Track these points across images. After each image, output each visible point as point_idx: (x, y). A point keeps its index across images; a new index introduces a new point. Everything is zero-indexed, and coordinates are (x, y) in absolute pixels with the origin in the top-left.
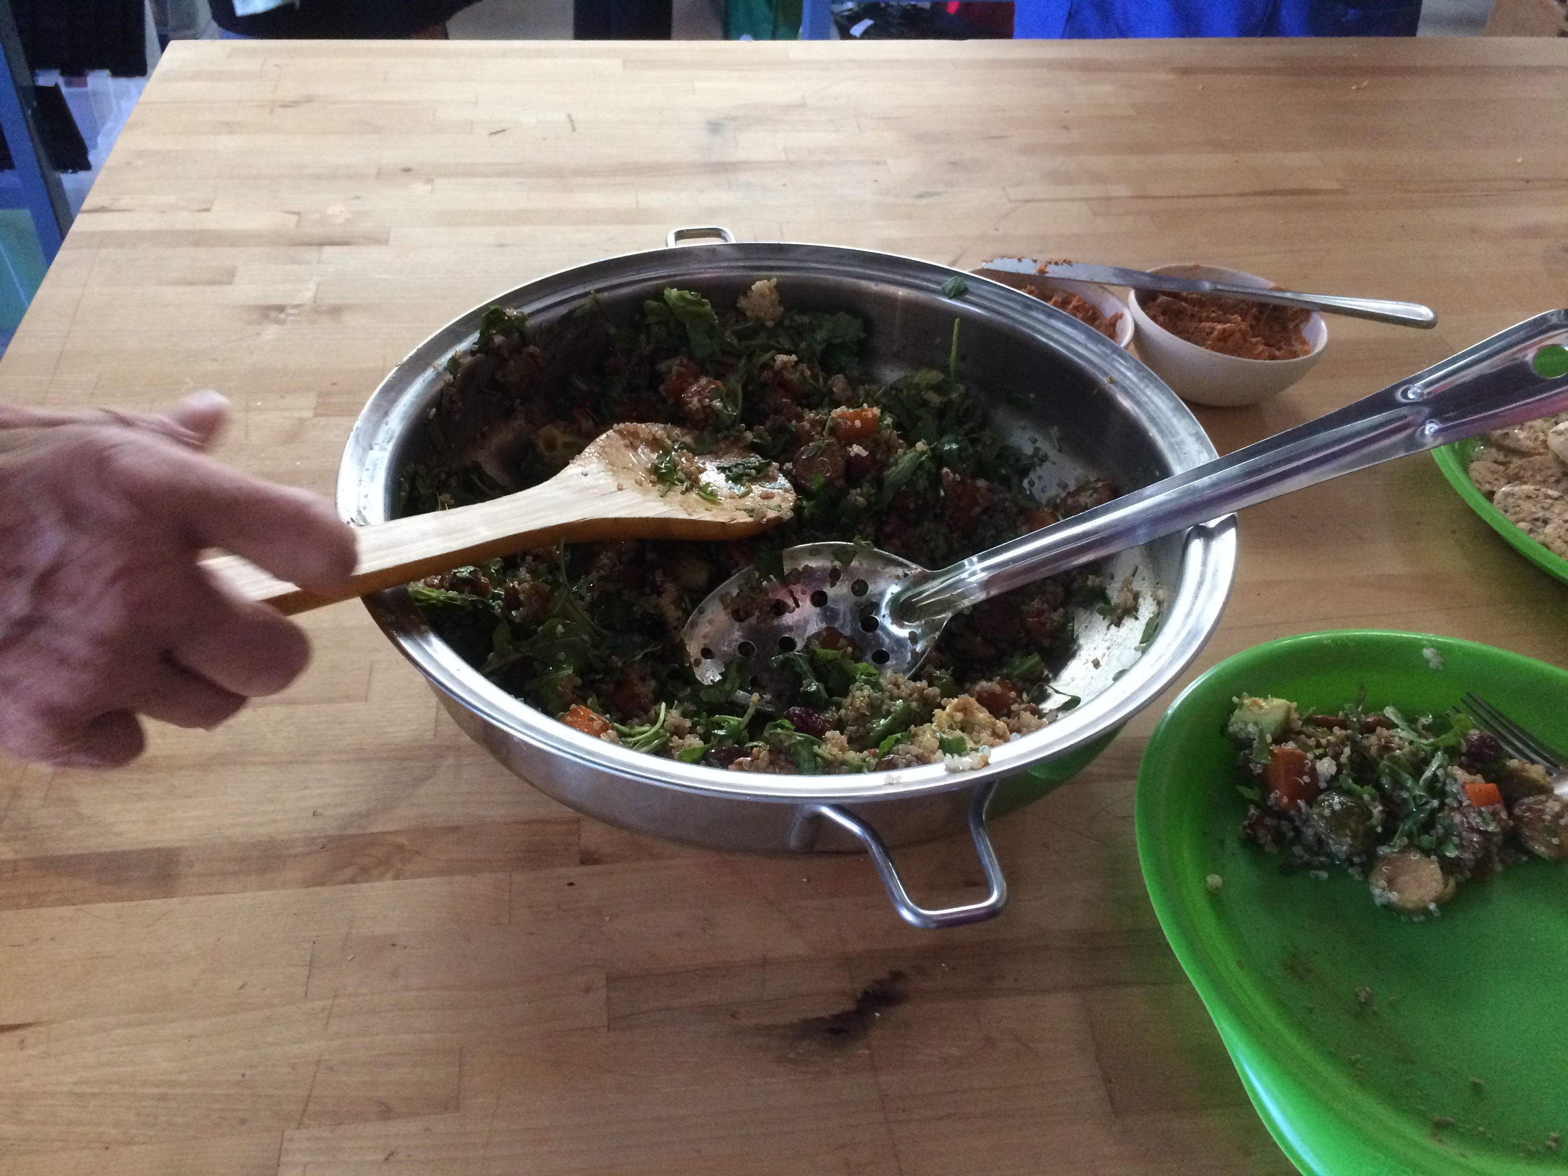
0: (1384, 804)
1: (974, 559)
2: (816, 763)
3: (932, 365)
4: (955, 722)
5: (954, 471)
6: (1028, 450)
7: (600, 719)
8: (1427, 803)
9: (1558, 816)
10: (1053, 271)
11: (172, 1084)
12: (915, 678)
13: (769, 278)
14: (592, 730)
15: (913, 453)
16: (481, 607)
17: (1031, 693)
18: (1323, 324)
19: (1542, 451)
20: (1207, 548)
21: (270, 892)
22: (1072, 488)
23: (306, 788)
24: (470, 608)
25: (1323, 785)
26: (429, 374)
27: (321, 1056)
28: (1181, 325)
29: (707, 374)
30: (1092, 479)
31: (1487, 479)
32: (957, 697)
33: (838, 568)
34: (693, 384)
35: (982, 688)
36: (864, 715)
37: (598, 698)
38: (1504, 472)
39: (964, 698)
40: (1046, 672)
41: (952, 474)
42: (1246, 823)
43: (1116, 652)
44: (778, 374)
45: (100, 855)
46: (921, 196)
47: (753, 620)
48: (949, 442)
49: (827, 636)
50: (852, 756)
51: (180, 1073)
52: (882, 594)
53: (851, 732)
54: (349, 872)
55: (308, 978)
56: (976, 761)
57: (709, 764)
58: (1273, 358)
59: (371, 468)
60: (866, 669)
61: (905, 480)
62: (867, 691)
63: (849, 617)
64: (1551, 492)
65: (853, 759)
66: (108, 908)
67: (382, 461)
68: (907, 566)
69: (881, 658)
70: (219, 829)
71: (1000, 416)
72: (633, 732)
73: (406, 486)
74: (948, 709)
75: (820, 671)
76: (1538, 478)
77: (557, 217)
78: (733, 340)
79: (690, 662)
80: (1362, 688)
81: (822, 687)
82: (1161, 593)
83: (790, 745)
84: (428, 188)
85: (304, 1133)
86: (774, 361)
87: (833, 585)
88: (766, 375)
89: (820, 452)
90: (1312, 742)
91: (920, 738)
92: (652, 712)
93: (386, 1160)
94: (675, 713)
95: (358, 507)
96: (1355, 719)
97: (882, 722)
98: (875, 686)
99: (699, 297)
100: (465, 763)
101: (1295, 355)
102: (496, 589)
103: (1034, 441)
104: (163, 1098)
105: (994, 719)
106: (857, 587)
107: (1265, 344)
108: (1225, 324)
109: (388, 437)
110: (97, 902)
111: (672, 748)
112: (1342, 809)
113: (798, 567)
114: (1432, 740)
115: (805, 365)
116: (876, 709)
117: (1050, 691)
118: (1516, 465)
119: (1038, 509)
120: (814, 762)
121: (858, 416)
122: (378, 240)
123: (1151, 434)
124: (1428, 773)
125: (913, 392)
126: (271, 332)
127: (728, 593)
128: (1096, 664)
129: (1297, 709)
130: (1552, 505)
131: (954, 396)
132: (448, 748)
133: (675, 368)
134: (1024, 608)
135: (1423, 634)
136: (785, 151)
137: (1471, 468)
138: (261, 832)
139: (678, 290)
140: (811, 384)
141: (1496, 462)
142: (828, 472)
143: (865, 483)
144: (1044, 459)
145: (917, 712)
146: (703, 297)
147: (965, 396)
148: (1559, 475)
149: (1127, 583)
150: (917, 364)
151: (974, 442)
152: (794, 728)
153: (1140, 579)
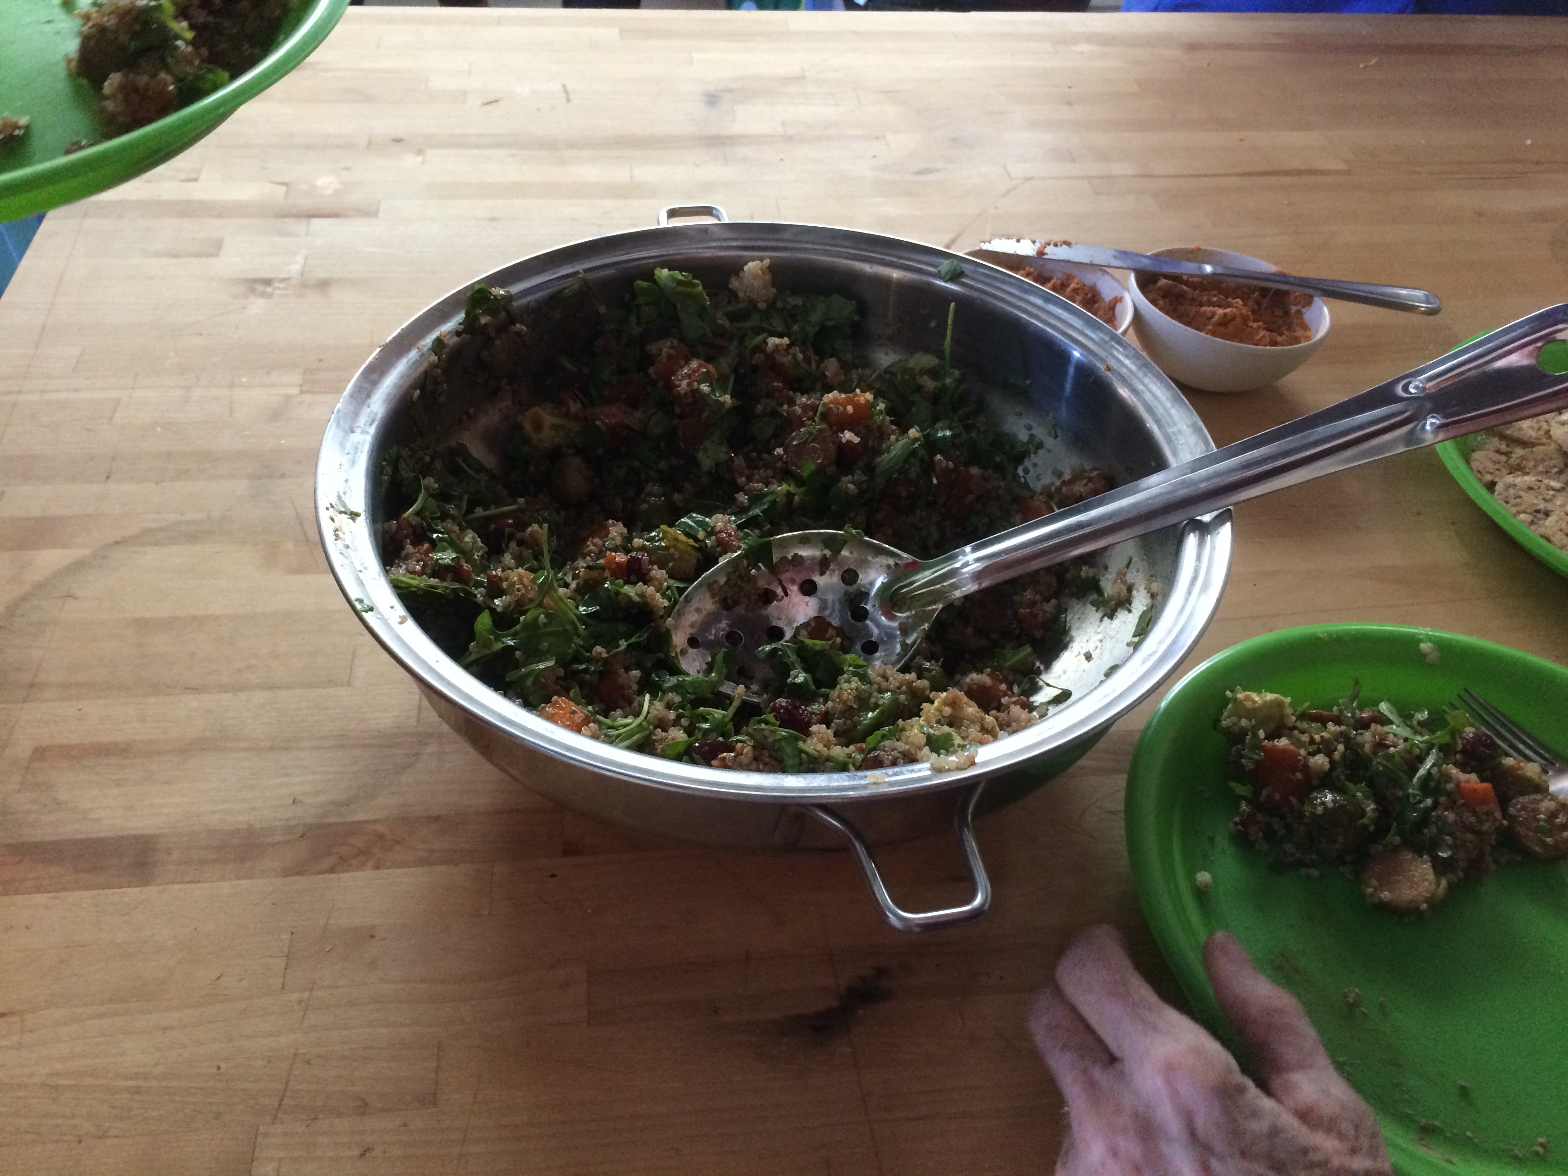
0: (1377, 803)
1: (968, 549)
2: (800, 759)
3: (926, 349)
4: (943, 717)
5: (947, 458)
6: (1023, 436)
7: (581, 712)
8: (1420, 802)
9: (1553, 815)
10: (1052, 252)
11: (146, 1076)
12: (904, 670)
13: (761, 259)
14: (573, 723)
15: (906, 440)
16: (463, 595)
17: (1022, 685)
18: (1326, 309)
19: (1544, 440)
20: (1201, 543)
21: (248, 881)
22: (1067, 476)
23: (286, 775)
24: (452, 597)
25: (1315, 782)
26: (413, 354)
27: (297, 1049)
28: (1181, 308)
29: (698, 357)
30: (1087, 468)
31: (1488, 470)
32: (946, 691)
33: (828, 556)
34: (684, 366)
35: (972, 680)
36: (851, 708)
37: (581, 688)
38: (1506, 462)
39: (953, 692)
40: (1038, 664)
41: (945, 462)
42: (1237, 819)
43: (1108, 645)
44: (770, 357)
45: (76, 842)
46: (920, 173)
47: (740, 610)
48: (943, 429)
49: (816, 626)
50: (838, 752)
51: (154, 1066)
52: (872, 584)
53: (838, 725)
54: (328, 862)
55: (286, 969)
56: (962, 761)
57: (693, 762)
58: (1274, 343)
59: (352, 451)
60: (854, 661)
61: (897, 468)
62: (855, 683)
63: (837, 606)
64: (1553, 484)
65: (838, 755)
66: (86, 896)
67: (363, 445)
68: (898, 556)
69: (870, 648)
70: (198, 816)
71: (996, 401)
72: (616, 724)
73: (389, 470)
74: (936, 703)
75: (809, 660)
76: (1541, 468)
77: (551, 190)
78: (722, 321)
79: (676, 653)
80: (1357, 683)
81: (809, 677)
82: (1155, 586)
83: (775, 741)
84: (419, 159)
85: (279, 1128)
86: (766, 343)
87: (822, 573)
88: (758, 358)
89: (811, 438)
90: (1305, 738)
91: (907, 733)
92: (636, 704)
93: (362, 1155)
94: (659, 705)
95: (338, 492)
96: (1349, 715)
97: (870, 715)
98: (863, 678)
99: (690, 277)
100: (447, 751)
101: (1297, 340)
102: (478, 576)
103: (1029, 428)
104: (138, 1091)
105: (983, 714)
106: (846, 576)
107: (1266, 329)
108: (1226, 308)
109: (370, 420)
110: (72, 889)
111: (656, 741)
112: (1333, 808)
113: (787, 555)
114: (1427, 737)
115: (797, 348)
116: (863, 702)
117: (1041, 683)
118: (1518, 456)
119: (1032, 497)
120: (798, 759)
121: (850, 402)
122: (369, 212)
123: (1148, 425)
124: (1422, 772)
125: (907, 377)
126: (257, 306)
127: (715, 582)
128: (1088, 657)
129: (1291, 704)
130: (1554, 496)
131: (948, 381)
132: (431, 735)
133: (665, 350)
134: (1017, 598)
135: (1421, 628)
136: (783, 124)
137: (1472, 458)
138: (243, 819)
139: (669, 270)
140: (804, 368)
141: (1498, 451)
142: (819, 458)
143: (857, 471)
144: (1040, 445)
145: (904, 705)
146: (695, 277)
147: (959, 382)
148: (1562, 465)
149: (1121, 575)
150: (912, 346)
151: (968, 428)
152: (778, 723)
153: (1134, 570)
